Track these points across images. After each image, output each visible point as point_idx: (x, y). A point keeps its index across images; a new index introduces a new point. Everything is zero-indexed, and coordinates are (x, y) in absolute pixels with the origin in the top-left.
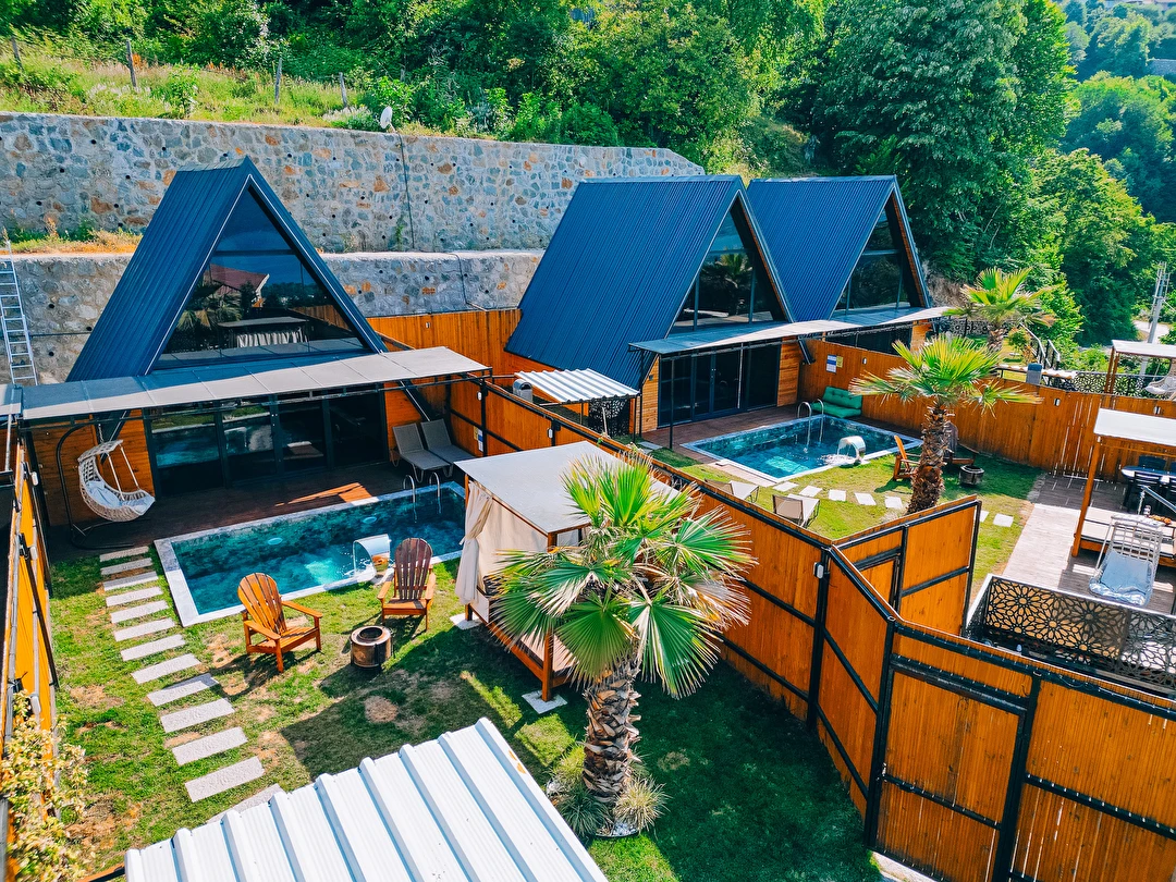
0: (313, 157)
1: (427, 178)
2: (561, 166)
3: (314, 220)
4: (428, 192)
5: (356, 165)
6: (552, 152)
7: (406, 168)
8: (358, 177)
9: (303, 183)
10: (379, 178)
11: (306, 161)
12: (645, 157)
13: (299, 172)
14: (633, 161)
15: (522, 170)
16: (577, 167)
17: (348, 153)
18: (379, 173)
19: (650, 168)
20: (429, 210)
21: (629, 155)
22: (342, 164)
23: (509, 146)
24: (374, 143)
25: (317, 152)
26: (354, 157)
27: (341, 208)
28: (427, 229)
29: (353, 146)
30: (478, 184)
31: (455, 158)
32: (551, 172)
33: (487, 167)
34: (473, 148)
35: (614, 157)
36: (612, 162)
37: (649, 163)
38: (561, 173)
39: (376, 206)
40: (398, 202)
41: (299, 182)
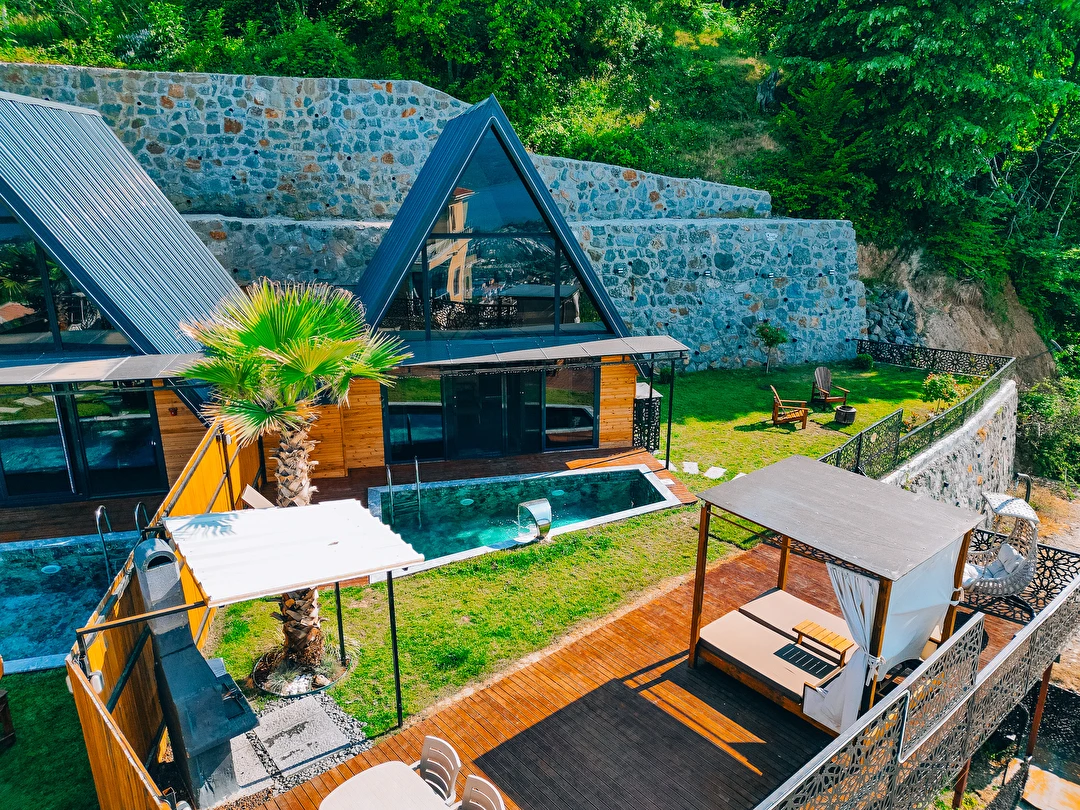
2: (224, 103)
6: (209, 84)
12: (374, 92)
14: (350, 97)
15: (158, 107)
16: (250, 104)
19: (380, 108)
21: (344, 89)
23: (137, 77)
32: (206, 111)
33: (101, 103)
34: (79, 78)
35: (317, 92)
36: (313, 97)
37: (379, 99)
38: (221, 111)
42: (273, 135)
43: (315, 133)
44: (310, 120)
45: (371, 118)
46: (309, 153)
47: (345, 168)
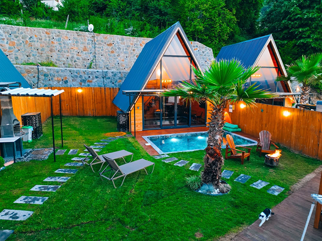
0: (62, 39)
1: (103, 48)
3: (60, 59)
4: (102, 52)
5: (77, 42)
7: (95, 44)
8: (77, 46)
9: (57, 47)
10: (85, 47)
11: (59, 40)
13: (56, 43)
15: (139, 46)
17: (74, 38)
18: (85, 45)
20: (103, 58)
22: (72, 41)
23: (134, 39)
24: (84, 35)
26: (77, 40)
27: (70, 56)
28: (102, 64)
29: (77, 36)
30: (122, 50)
31: (114, 42)
33: (126, 45)
34: (121, 38)
39: (83, 55)
40: (91, 55)
41: (56, 46)
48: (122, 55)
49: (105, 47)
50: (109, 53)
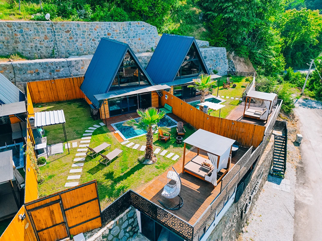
0: (23, 30)
1: (62, 35)
2: (107, 29)
3: (25, 49)
4: (62, 39)
5: (38, 32)
6: (104, 25)
7: (55, 32)
8: (39, 35)
9: (21, 39)
10: (45, 35)
11: (21, 32)
12: (136, 25)
13: (19, 35)
14: (131, 26)
15: (94, 31)
16: (112, 29)
17: (35, 29)
18: (45, 34)
19: (137, 28)
20: (63, 44)
21: (130, 24)
22: (33, 32)
23: (89, 24)
24: (43, 25)
25: (25, 29)
26: (37, 30)
27: (34, 45)
28: (63, 50)
29: (36, 26)
30: (79, 36)
31: (71, 28)
32: (104, 31)
33: (82, 30)
34: (77, 25)
35: (125, 25)
36: (124, 27)
37: (137, 26)
38: (107, 31)
39: (45, 44)
40: (53, 42)
41: (19, 38)
42: (117, 36)
43: (125, 35)
44: (124, 32)
45: (136, 30)
46: (124, 39)
47: (132, 42)
48: (80, 40)
49: (64, 34)
50: (69, 39)
